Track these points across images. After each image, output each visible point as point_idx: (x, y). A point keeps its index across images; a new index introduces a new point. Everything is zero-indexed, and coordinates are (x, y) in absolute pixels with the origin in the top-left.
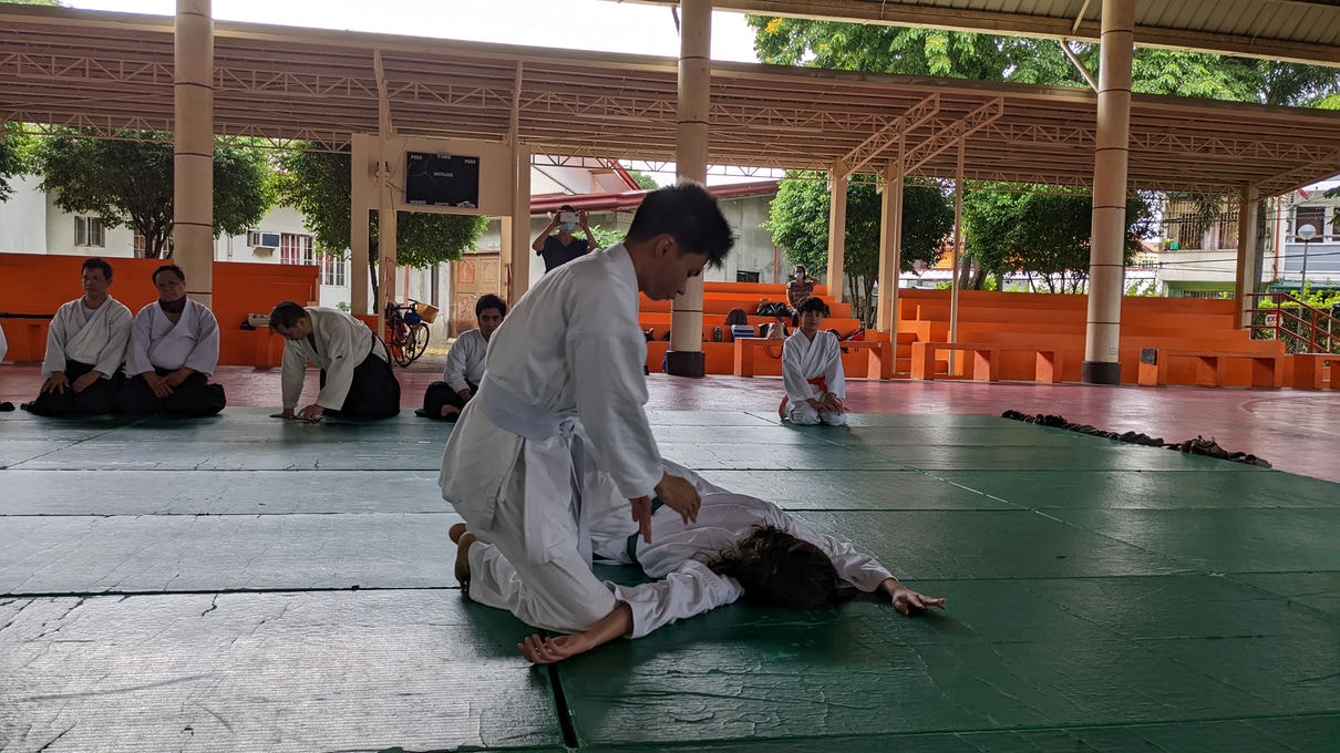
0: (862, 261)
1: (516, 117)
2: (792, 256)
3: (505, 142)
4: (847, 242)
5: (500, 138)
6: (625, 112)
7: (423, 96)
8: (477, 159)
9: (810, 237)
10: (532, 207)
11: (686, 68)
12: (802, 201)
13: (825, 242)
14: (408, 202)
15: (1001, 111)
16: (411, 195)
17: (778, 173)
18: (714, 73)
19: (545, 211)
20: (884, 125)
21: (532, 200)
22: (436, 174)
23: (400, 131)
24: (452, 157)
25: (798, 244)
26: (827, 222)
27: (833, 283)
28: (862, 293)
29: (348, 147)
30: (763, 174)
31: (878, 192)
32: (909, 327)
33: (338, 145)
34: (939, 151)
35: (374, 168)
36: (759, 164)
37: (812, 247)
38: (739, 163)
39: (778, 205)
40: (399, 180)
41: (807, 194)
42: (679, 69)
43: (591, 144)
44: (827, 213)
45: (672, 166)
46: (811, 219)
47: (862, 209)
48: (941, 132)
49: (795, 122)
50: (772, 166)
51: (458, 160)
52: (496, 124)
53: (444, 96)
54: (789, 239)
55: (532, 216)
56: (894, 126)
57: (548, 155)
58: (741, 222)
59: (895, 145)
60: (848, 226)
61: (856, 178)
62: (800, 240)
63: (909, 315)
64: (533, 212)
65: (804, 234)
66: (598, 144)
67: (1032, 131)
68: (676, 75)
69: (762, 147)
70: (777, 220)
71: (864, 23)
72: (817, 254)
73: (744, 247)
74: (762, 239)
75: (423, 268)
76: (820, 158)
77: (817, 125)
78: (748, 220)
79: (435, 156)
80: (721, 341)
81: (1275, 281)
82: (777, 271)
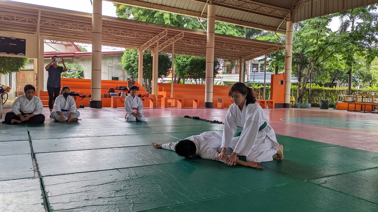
0: (148, 75)
1: (38, 28)
2: (128, 73)
3: (35, 35)
4: (143, 69)
5: (33, 34)
6: (75, 28)
7: (5, 19)
8: (25, 40)
9: (133, 68)
10: (45, 56)
11: (95, 17)
12: (130, 57)
13: (137, 69)
15: (183, 36)
17: (123, 49)
18: (103, 19)
19: (49, 57)
20: (153, 38)
21: (44, 53)
22: (10, 44)
24: (16, 39)
25: (130, 70)
26: (138, 64)
27: (140, 81)
28: (148, 84)
30: (119, 49)
31: (152, 56)
32: (161, 93)
34: (168, 46)
36: (117, 46)
37: (134, 71)
38: (112, 45)
39: (123, 58)
41: (132, 55)
42: (92, 17)
43: (65, 37)
44: (138, 61)
45: (91, 45)
46: (133, 63)
47: (147, 60)
48: (168, 40)
49: (128, 35)
50: (121, 47)
51: (18, 41)
52: (32, 29)
53: (13, 19)
54: (127, 68)
56: (155, 38)
57: (50, 40)
58: (113, 63)
59: (156, 43)
60: (144, 65)
61: (146, 52)
63: (161, 90)
64: (45, 57)
65: (131, 67)
66: (67, 37)
67: (191, 41)
68: (91, 19)
69: (119, 41)
70: (124, 63)
71: (147, 8)
72: (135, 73)
73: (114, 70)
74: (119, 68)
75: (6, 74)
76: (135, 45)
77: (134, 36)
78: (115, 62)
79: (10, 38)
80: (107, 97)
81: (248, 82)
82: (124, 77)
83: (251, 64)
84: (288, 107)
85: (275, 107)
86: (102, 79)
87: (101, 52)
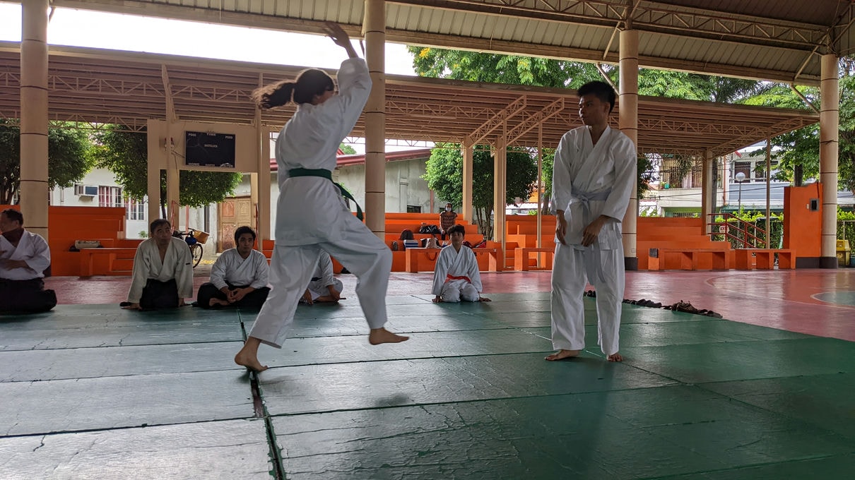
0: (483, 198)
2: (441, 196)
3: (252, 124)
4: (474, 187)
5: (249, 122)
7: (196, 95)
8: (234, 136)
9: (452, 184)
10: (271, 166)
12: (446, 162)
13: (461, 187)
14: (187, 164)
15: (563, 106)
16: (189, 160)
17: (430, 144)
18: (387, 81)
20: (494, 115)
21: (271, 162)
22: (206, 145)
23: (181, 118)
24: (217, 134)
25: (444, 188)
26: (462, 174)
27: (466, 212)
28: (484, 218)
29: (145, 128)
30: (420, 145)
31: (491, 156)
32: (512, 239)
33: (137, 127)
34: (528, 130)
35: (163, 142)
36: (418, 139)
37: (452, 190)
38: (406, 138)
39: (431, 163)
40: (181, 149)
41: (448, 157)
44: (461, 169)
46: (452, 173)
47: (482, 166)
48: (529, 119)
49: (440, 113)
50: (426, 139)
51: (220, 138)
52: (246, 113)
53: (211, 95)
54: (439, 185)
55: (271, 172)
56: (499, 116)
58: (409, 175)
59: (501, 127)
60: (474, 177)
61: (478, 147)
62: (445, 186)
63: (513, 232)
64: (272, 169)
65: (448, 182)
69: (420, 128)
70: (431, 173)
71: (480, 51)
72: (455, 195)
73: (410, 191)
74: (421, 185)
75: (198, 207)
76: (456, 135)
77: (453, 115)
78: (414, 174)
79: (205, 134)
80: (397, 250)
81: (724, 206)
82: (432, 206)
83: (732, 164)
84: (833, 267)
85: (798, 267)
86: (386, 212)
87: (384, 153)
